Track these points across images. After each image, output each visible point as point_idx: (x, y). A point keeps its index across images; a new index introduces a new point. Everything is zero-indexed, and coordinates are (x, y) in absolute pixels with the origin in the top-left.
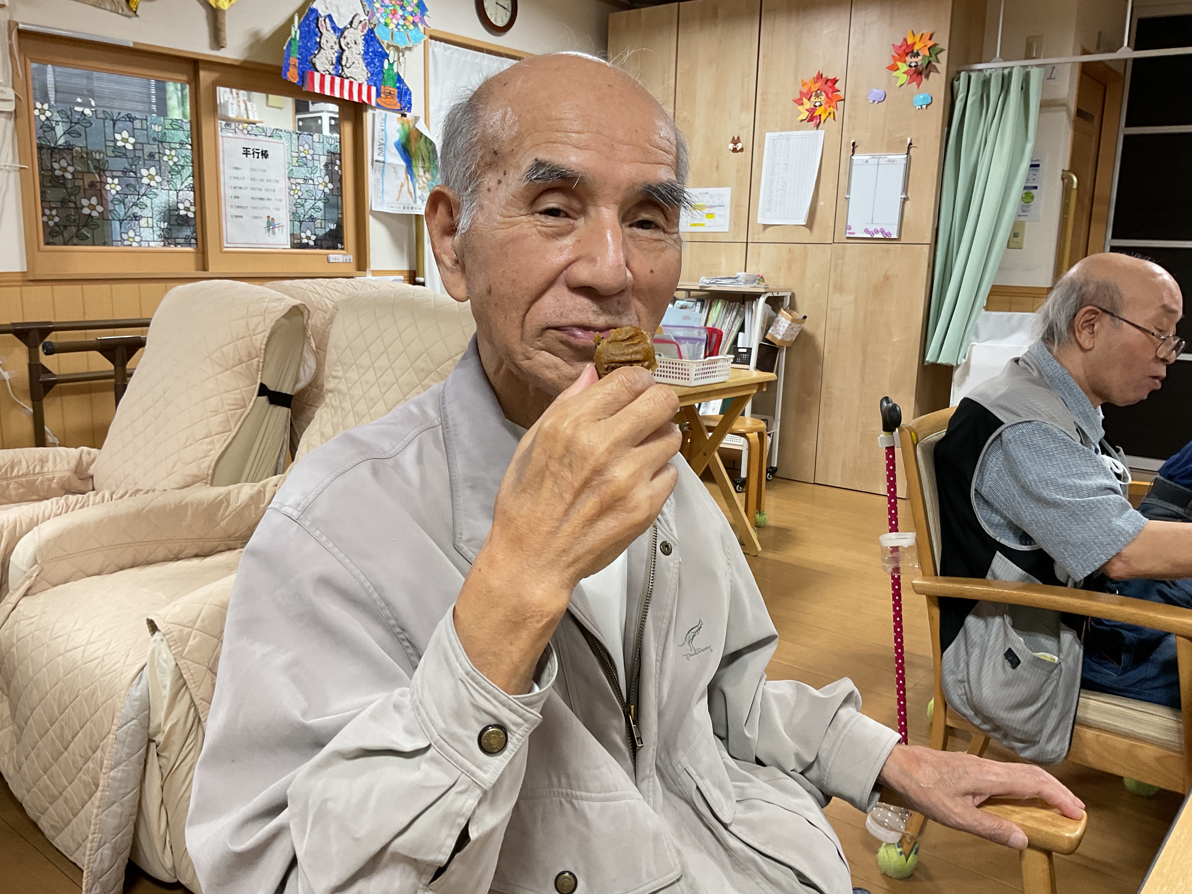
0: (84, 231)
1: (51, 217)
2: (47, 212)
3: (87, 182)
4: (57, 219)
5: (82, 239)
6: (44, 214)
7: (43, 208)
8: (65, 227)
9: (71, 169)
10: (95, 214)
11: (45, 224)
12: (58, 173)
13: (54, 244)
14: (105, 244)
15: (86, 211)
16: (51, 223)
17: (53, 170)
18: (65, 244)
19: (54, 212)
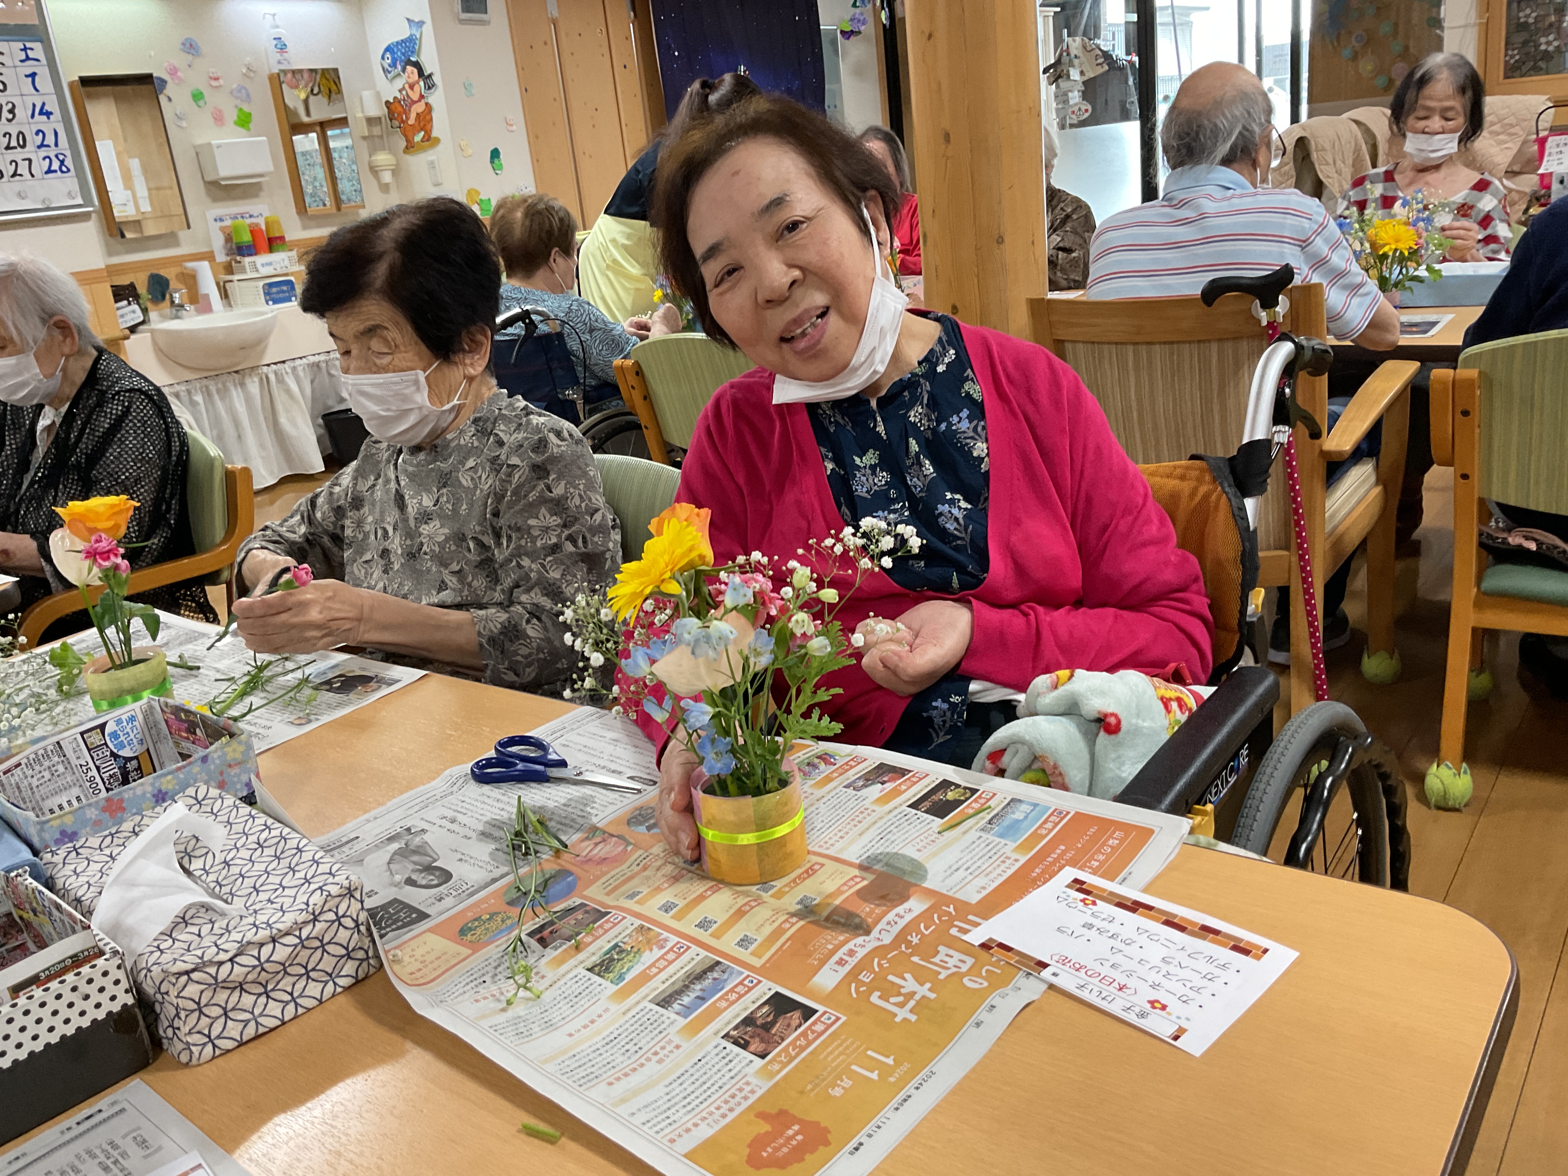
0: (1541, 64)
1: (1512, 57)
2: (1510, 52)
3: (1547, 23)
4: (1517, 57)
5: (1536, 70)
6: (1506, 55)
7: (1507, 50)
8: (1524, 63)
9: (1534, 15)
10: (1551, 48)
11: (1506, 63)
12: (1522, 20)
13: (1514, 77)
14: (1559, 72)
15: (1543, 47)
16: (1512, 61)
17: (1519, 18)
18: (1522, 76)
19: (1516, 52)
